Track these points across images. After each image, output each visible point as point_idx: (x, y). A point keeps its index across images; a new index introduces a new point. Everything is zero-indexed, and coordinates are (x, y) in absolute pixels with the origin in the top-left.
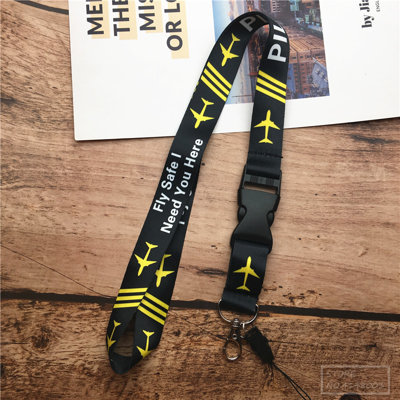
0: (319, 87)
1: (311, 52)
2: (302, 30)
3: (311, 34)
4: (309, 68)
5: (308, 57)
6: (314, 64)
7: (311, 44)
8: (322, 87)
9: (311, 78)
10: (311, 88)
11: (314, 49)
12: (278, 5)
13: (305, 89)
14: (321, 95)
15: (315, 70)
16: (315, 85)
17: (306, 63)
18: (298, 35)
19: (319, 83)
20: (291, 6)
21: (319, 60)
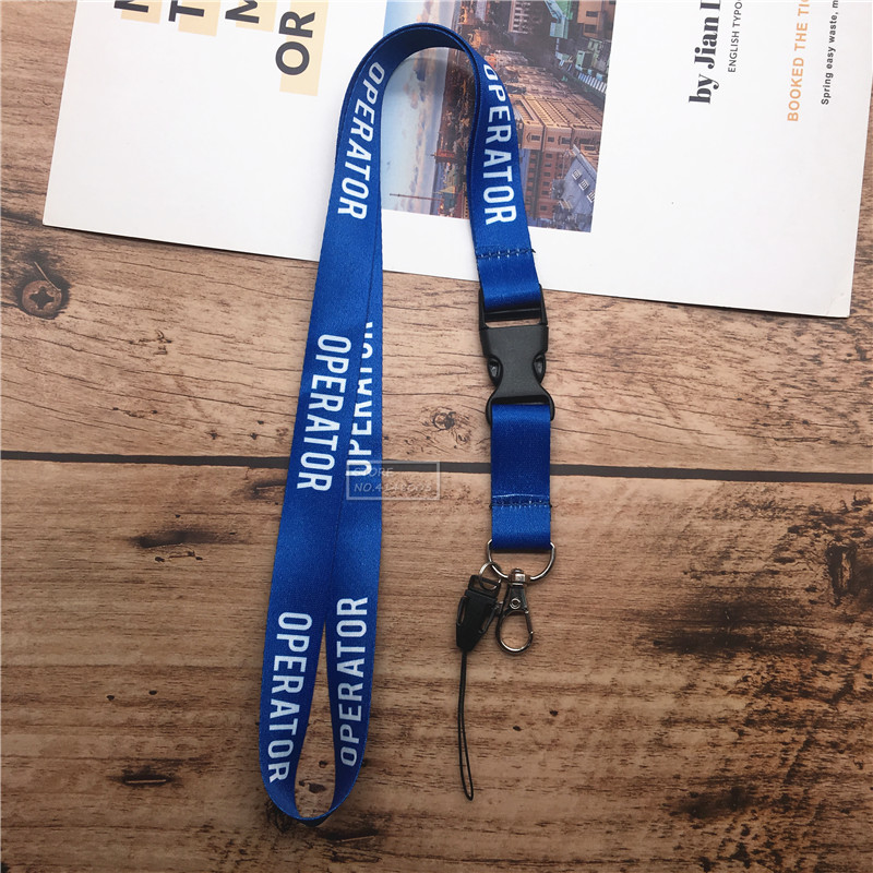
0: (572, 210)
1: (573, 132)
2: (563, 82)
3: (581, 93)
4: (561, 166)
5: (564, 141)
6: (573, 159)
7: (576, 115)
8: (578, 210)
9: (562, 187)
10: (557, 209)
11: (581, 127)
12: (525, 18)
13: (544, 208)
14: (574, 227)
15: (574, 173)
16: (566, 204)
17: (558, 154)
18: (553, 90)
19: (575, 200)
20: (553, 25)
21: (586, 153)
